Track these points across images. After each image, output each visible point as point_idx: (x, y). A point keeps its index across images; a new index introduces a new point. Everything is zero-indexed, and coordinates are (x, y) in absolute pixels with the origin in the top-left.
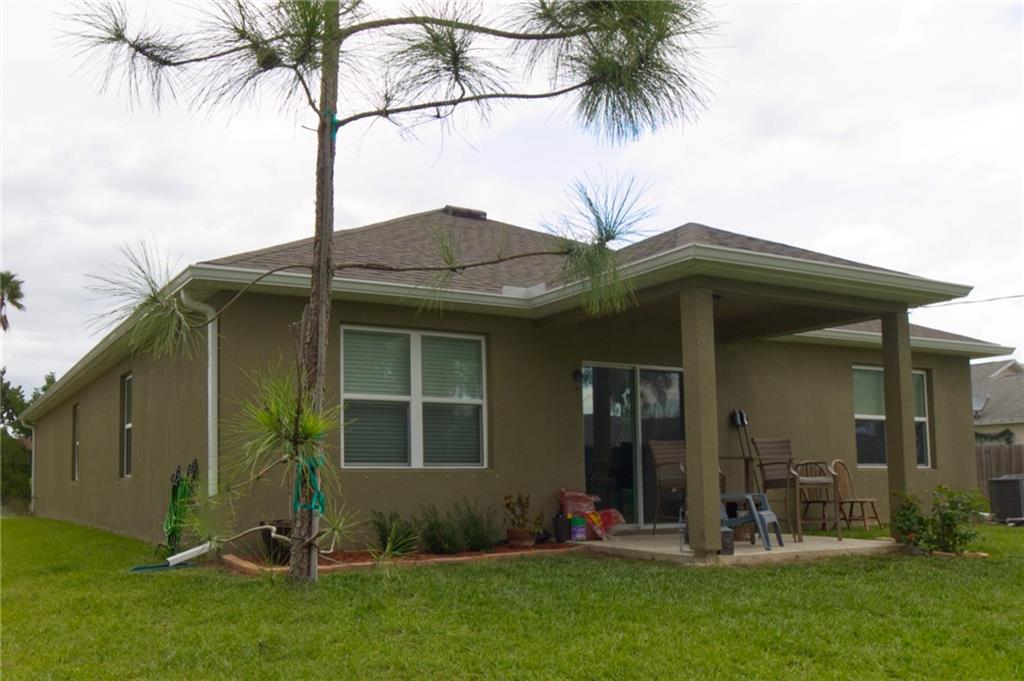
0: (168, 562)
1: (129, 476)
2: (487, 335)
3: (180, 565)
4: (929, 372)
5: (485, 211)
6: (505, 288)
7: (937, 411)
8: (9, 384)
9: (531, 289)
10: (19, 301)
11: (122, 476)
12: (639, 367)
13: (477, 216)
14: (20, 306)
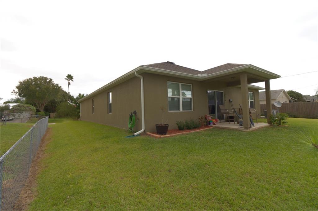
0: (134, 135)
1: (111, 113)
2: (192, 84)
3: (137, 135)
4: (254, 92)
5: (174, 62)
6: (198, 74)
7: (255, 99)
8: (71, 95)
9: (203, 75)
10: (72, 80)
11: (108, 113)
12: (216, 91)
13: (173, 63)
14: (73, 81)
